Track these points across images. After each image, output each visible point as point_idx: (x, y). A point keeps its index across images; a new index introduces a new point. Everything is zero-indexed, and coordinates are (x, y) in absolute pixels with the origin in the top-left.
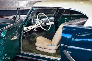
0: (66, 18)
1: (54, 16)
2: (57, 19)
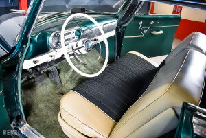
0: (141, 23)
1: (117, 17)
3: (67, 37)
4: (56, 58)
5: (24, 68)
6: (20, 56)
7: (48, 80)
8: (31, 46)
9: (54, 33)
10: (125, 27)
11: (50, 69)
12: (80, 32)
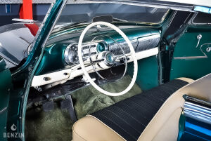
0: (200, 37)
1: (161, 29)
2: (170, 37)
3: (86, 51)
4: (71, 78)
5: (32, 85)
6: (30, 69)
7: (58, 112)
8: (44, 58)
9: (70, 46)
10: (175, 44)
11: (62, 97)
12: (103, 47)
